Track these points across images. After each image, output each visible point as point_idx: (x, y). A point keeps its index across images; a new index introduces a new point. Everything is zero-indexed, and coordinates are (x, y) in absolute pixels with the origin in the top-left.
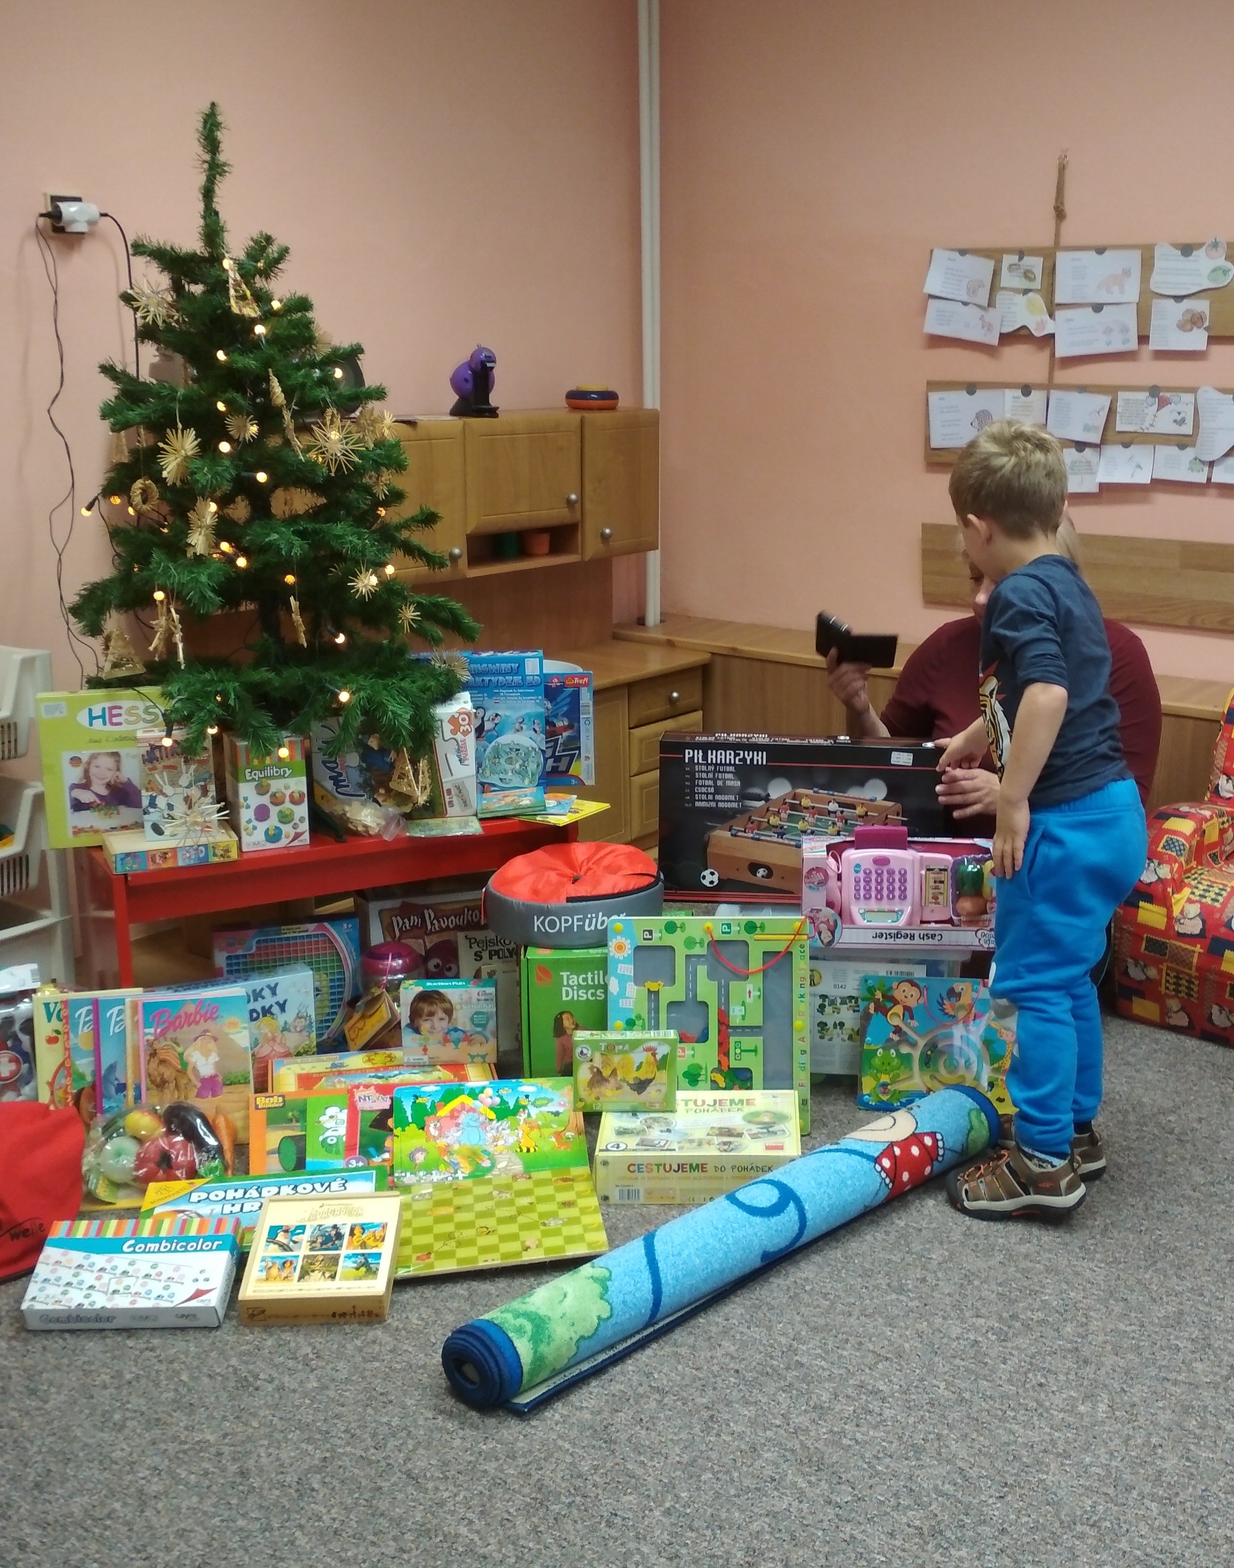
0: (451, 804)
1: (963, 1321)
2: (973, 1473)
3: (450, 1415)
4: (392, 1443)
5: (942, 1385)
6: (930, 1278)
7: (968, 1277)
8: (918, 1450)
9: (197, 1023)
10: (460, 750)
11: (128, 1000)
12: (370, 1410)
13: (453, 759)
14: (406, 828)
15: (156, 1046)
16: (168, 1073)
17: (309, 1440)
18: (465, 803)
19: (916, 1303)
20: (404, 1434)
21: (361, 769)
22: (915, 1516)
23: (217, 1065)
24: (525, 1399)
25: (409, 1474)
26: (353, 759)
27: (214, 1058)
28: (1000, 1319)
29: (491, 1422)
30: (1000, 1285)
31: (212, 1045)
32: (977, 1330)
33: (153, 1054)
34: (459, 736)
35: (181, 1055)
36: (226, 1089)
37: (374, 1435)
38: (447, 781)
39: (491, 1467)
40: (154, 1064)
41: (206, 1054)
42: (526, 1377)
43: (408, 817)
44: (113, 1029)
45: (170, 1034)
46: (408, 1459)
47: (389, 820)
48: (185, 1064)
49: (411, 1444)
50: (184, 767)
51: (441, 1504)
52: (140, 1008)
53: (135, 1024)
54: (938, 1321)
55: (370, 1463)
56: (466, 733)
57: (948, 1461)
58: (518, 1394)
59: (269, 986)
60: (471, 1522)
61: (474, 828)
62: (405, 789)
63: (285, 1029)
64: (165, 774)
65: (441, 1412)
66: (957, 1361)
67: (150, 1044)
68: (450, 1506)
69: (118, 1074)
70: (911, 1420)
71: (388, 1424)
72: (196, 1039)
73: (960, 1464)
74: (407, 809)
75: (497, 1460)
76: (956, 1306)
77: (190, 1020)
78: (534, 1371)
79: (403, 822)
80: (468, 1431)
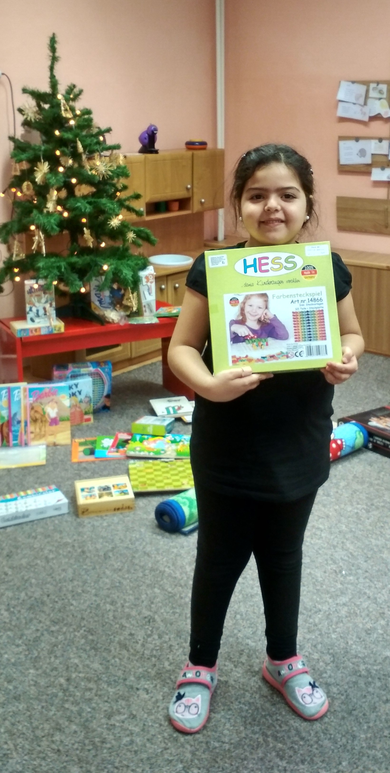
0: (145, 311)
1: (352, 505)
2: (355, 554)
3: (158, 534)
4: (137, 543)
5: (344, 526)
6: (339, 491)
7: (355, 491)
8: (335, 547)
9: (49, 396)
10: (149, 289)
11: (22, 388)
12: (128, 533)
13: (146, 293)
14: (128, 321)
15: (34, 405)
16: (38, 416)
17: (106, 542)
18: (151, 311)
19: (334, 500)
20: (141, 540)
21: (110, 297)
22: (334, 567)
23: (58, 413)
24: (187, 529)
25: (145, 553)
26: (107, 293)
27: (56, 410)
28: (367, 505)
29: (174, 536)
30: (367, 494)
31: (55, 405)
32: (357, 508)
33: (32, 408)
34: (149, 284)
35: (43, 409)
36: (61, 423)
37: (130, 540)
38: (144, 302)
39: (175, 550)
40: (33, 412)
41: (53, 408)
42: (187, 521)
43: (129, 316)
44: (16, 399)
45: (39, 400)
46: (144, 548)
47: (122, 317)
48: (44, 413)
49: (144, 543)
50: (43, 295)
51: (158, 561)
52: (28, 390)
53: (25, 397)
54: (342, 506)
55: (130, 549)
56: (151, 282)
57: (346, 550)
58: (183, 528)
59: (75, 384)
60: (169, 567)
61: (155, 321)
62: (129, 304)
63: (81, 401)
64: (36, 298)
65: (155, 533)
66: (350, 519)
67: (31, 404)
68: (161, 562)
69: (18, 417)
70: (332, 537)
71: (135, 537)
72: (49, 403)
73: (350, 551)
74: (128, 313)
75: (177, 548)
76: (350, 501)
77: (47, 395)
78: (190, 519)
79: (127, 318)
80: (165, 540)
